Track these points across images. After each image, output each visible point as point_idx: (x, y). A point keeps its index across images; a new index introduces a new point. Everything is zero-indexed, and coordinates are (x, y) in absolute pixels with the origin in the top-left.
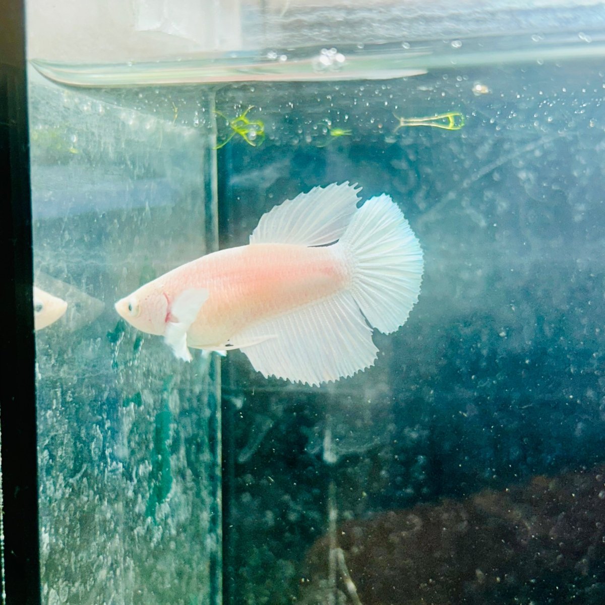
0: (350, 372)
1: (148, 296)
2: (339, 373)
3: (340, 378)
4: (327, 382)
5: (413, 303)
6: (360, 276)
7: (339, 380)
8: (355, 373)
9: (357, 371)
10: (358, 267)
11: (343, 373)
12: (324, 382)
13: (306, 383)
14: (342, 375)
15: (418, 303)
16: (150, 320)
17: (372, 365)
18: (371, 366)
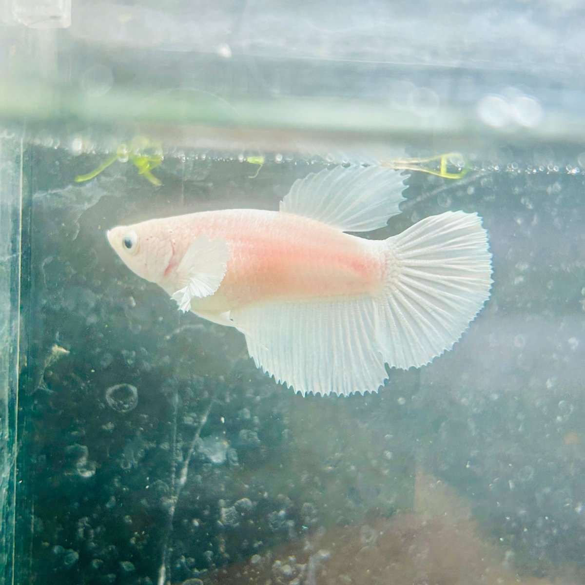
0: (346, 391)
1: (151, 237)
2: (332, 388)
3: (331, 393)
4: (315, 393)
5: (444, 348)
6: (393, 287)
7: (328, 394)
8: (351, 393)
9: (355, 392)
10: (397, 277)
11: (337, 389)
12: (311, 392)
13: (291, 387)
14: (335, 391)
15: (451, 351)
16: (146, 265)
17: (375, 390)
18: (373, 392)
